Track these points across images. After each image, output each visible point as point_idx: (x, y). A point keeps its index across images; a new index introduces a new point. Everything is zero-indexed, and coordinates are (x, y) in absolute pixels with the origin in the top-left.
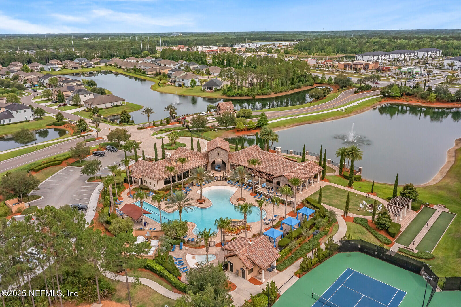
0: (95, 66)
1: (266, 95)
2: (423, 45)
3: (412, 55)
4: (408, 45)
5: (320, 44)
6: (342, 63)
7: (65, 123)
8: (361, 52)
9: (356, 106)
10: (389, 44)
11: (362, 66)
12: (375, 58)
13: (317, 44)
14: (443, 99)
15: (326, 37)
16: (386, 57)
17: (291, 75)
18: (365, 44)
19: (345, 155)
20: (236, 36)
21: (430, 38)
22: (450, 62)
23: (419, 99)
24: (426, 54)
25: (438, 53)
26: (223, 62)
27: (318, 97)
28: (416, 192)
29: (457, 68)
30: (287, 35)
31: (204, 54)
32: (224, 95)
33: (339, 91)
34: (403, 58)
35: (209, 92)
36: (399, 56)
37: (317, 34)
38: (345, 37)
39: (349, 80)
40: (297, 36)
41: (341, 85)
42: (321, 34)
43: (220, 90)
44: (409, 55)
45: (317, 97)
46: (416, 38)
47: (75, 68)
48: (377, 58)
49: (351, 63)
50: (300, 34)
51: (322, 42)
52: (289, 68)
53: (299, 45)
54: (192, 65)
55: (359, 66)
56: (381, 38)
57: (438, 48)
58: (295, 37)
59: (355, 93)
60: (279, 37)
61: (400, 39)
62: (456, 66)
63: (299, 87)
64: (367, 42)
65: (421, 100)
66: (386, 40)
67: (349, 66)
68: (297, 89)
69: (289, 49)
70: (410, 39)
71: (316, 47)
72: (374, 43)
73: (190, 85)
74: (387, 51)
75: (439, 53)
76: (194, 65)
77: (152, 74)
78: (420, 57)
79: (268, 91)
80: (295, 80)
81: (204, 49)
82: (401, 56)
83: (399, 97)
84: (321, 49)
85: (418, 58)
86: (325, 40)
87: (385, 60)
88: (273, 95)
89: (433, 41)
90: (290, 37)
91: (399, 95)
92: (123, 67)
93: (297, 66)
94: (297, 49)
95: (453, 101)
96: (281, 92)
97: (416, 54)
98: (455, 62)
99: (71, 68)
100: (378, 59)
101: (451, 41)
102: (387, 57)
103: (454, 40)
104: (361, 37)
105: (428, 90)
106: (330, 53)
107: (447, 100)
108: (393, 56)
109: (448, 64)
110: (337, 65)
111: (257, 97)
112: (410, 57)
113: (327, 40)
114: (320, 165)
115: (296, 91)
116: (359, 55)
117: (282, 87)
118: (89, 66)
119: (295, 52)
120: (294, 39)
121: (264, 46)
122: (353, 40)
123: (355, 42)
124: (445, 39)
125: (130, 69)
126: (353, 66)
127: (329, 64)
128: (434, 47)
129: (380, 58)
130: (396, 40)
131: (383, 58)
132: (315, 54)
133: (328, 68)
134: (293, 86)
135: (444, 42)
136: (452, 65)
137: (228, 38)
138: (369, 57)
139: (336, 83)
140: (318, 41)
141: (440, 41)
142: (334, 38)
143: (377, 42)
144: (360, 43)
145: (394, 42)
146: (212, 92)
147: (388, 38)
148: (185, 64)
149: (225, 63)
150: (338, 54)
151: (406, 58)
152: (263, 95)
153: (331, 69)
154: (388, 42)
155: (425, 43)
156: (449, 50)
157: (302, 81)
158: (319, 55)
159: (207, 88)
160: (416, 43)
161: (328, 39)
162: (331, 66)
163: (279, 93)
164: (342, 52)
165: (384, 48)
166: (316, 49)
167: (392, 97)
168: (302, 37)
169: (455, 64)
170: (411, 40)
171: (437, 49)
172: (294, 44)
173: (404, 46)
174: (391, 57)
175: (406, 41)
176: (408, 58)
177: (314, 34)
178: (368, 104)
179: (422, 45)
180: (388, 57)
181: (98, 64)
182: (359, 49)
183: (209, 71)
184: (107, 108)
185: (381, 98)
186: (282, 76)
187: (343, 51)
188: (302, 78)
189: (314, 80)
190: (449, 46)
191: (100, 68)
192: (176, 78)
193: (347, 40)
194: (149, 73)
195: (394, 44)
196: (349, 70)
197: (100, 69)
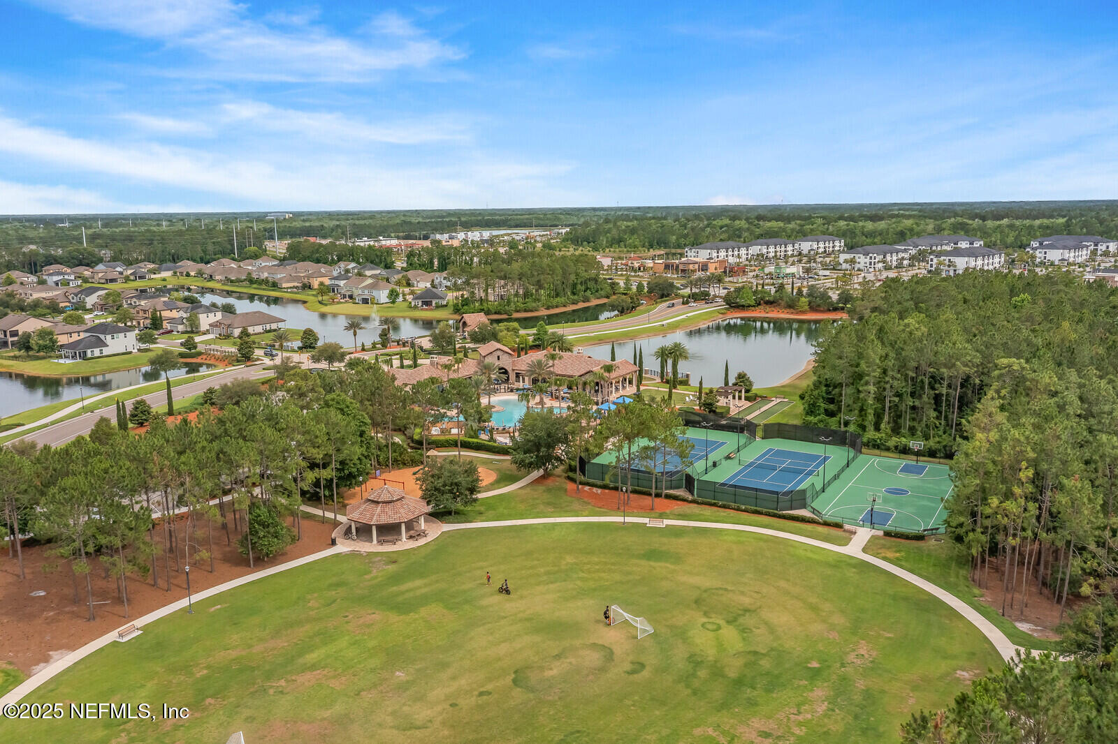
0: (153, 276)
1: (532, 311)
2: (812, 230)
3: (790, 248)
4: (784, 230)
5: (614, 231)
6: (661, 261)
7: (200, 354)
8: (696, 244)
9: (683, 320)
10: (748, 229)
11: (696, 266)
12: (720, 254)
13: (609, 231)
14: (819, 306)
15: (627, 218)
16: (741, 252)
17: (573, 277)
18: (703, 230)
19: (667, 355)
20: (423, 217)
21: (824, 218)
22: (848, 256)
23: (785, 308)
24: (816, 246)
25: (837, 243)
26: (432, 263)
27: (623, 308)
28: (750, 382)
29: (862, 268)
30: (542, 216)
31: (389, 251)
32: (455, 313)
33: (656, 303)
34: (773, 254)
35: (427, 310)
36: (765, 251)
37: (606, 213)
38: (665, 218)
39: (672, 285)
40: (562, 216)
41: (660, 292)
42: (613, 213)
43: (446, 306)
44: (783, 249)
45: (620, 309)
46: (800, 218)
47: (112, 281)
48: (725, 254)
49: (677, 261)
50: (569, 214)
51: (618, 227)
52: (568, 266)
53: (571, 233)
54: (369, 270)
55: (691, 267)
56: (734, 219)
57: (837, 236)
58: (559, 219)
59: (683, 303)
60: (523, 219)
61: (769, 221)
62: (859, 263)
63: (586, 300)
64: (708, 226)
65: (788, 310)
66: (743, 222)
67: (673, 266)
68: (584, 302)
69: (552, 241)
70: (788, 220)
71: (607, 238)
72: (721, 228)
73: (387, 300)
74: (745, 242)
75: (839, 244)
76: (373, 269)
77: (294, 287)
78: (805, 252)
79: (534, 304)
80: (579, 287)
81: (367, 243)
82: (769, 250)
83: (754, 306)
84: (619, 241)
85: (800, 254)
86: (623, 225)
87: (739, 256)
88: (543, 312)
89: (829, 224)
90: (547, 219)
91: (753, 303)
92: (218, 277)
93: (581, 262)
94: (569, 242)
95: (836, 309)
96: (557, 307)
97: (797, 246)
98: (857, 256)
99: (103, 281)
100: (727, 256)
101: (861, 224)
102: (743, 251)
103: (866, 221)
104: (697, 217)
105: (797, 294)
106: (635, 247)
107: (826, 308)
108: (754, 250)
109: (846, 261)
110: (651, 265)
111: (516, 315)
112: (786, 251)
113: (629, 224)
114: (635, 364)
115: (581, 305)
116: (691, 249)
117: (558, 299)
118: (141, 278)
119: (565, 247)
120: (558, 223)
121: (497, 236)
122: (680, 223)
123: (685, 226)
124: (851, 219)
125: (239, 281)
126: (681, 267)
127: (636, 265)
128: (831, 234)
129: (730, 253)
130: (761, 223)
131: (736, 253)
132: (608, 250)
133: (635, 271)
134: (576, 297)
135: (848, 225)
136: (852, 261)
137: (410, 223)
138: (709, 251)
139: (650, 291)
140: (611, 225)
141: (842, 223)
142: (642, 220)
143: (726, 226)
144: (693, 229)
145: (758, 226)
146: (431, 310)
147: (747, 219)
148: (353, 268)
149: (436, 263)
150: (651, 250)
151: (778, 254)
152: (525, 311)
153: (640, 274)
154: (747, 226)
155: (815, 226)
156: (857, 238)
157: (590, 289)
158: (614, 252)
159: (420, 304)
160: (798, 228)
161: (631, 221)
162: (640, 269)
163: (553, 307)
164: (660, 247)
165: (740, 237)
166: (607, 242)
167: (742, 307)
168: (574, 220)
169: (858, 260)
170: (789, 222)
171: (836, 238)
172: (559, 233)
173: (777, 232)
174: (750, 252)
175: (781, 224)
176: (782, 254)
177: (598, 213)
178: (704, 317)
179: (809, 230)
180: (746, 252)
181: (155, 274)
182: (692, 239)
183: (409, 280)
184: (256, 334)
185: (726, 309)
186: (558, 278)
187: (662, 243)
188: (591, 284)
189: (612, 288)
190: (857, 231)
191: (164, 280)
192: (354, 290)
193: (670, 221)
194: (284, 285)
195: (757, 230)
196: (673, 273)
197: (164, 283)
